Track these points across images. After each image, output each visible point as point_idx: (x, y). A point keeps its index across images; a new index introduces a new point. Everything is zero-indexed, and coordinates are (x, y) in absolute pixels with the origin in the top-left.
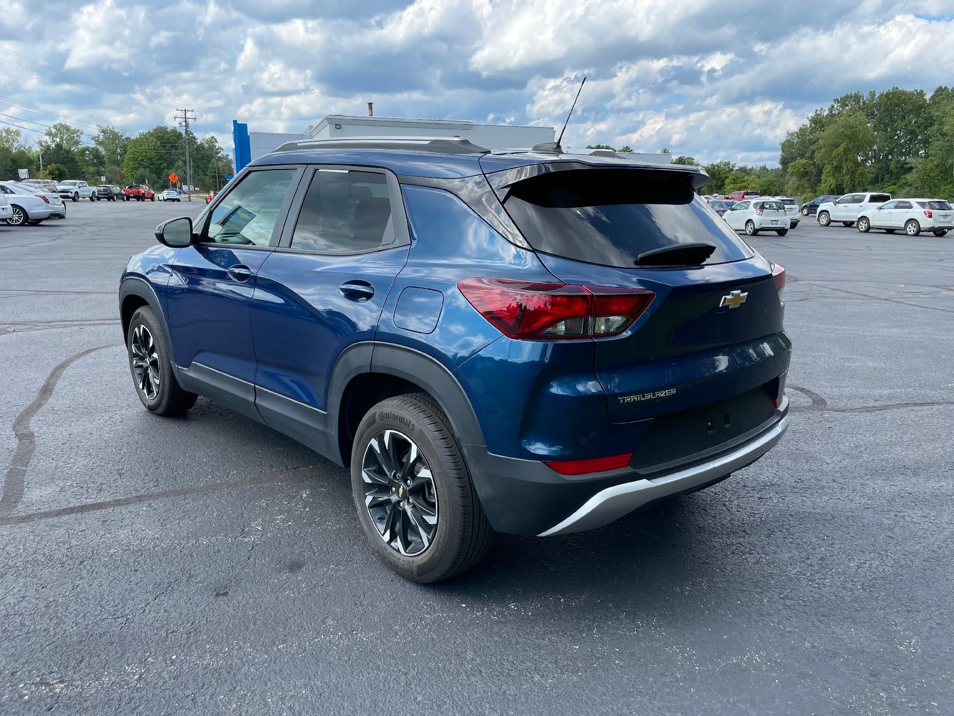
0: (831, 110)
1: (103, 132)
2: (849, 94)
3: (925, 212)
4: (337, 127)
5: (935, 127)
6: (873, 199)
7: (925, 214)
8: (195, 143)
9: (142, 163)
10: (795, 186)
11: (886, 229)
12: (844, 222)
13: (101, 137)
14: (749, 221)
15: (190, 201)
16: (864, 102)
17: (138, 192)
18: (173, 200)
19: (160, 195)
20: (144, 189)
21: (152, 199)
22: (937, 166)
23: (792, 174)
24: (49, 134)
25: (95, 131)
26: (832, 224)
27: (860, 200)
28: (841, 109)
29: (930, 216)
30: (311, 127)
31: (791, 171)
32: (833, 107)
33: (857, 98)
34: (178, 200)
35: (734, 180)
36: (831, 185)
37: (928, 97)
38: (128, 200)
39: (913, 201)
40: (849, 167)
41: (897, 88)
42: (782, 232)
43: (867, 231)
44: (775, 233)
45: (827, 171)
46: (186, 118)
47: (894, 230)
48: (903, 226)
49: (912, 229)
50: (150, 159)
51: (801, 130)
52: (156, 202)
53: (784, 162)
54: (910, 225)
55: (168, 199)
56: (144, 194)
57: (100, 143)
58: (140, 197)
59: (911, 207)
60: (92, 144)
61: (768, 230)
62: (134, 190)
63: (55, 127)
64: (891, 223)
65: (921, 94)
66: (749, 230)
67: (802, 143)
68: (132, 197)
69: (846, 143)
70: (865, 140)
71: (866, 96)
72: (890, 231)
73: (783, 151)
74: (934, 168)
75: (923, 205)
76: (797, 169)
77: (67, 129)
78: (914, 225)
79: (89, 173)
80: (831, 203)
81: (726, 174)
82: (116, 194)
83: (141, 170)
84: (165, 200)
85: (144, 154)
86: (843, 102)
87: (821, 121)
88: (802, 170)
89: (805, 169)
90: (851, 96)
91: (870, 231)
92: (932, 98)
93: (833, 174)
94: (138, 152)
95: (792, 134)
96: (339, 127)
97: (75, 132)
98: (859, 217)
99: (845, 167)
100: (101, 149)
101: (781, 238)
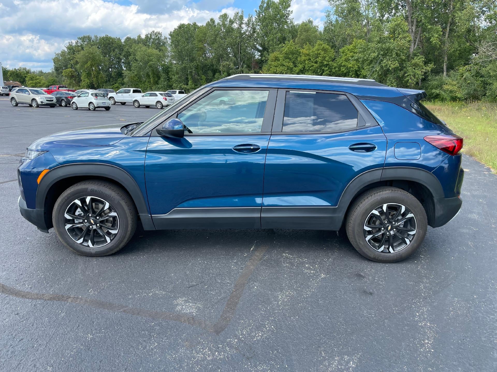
0: (77, 43)
2: (85, 36)
3: (163, 98)
5: (132, 56)
6: (134, 91)
7: (164, 99)
10: (68, 82)
11: (145, 106)
12: (121, 103)
14: (90, 103)
16: (93, 41)
22: (136, 75)
23: (66, 76)
26: (116, 104)
27: (128, 92)
28: (82, 43)
29: (166, 100)
31: (64, 75)
32: (78, 41)
33: (89, 38)
35: (31, 78)
36: (87, 83)
37: (123, 41)
39: (157, 93)
40: (95, 73)
41: (107, 36)
42: (107, 108)
43: (139, 107)
44: (104, 109)
45: (84, 75)
47: (150, 106)
48: (155, 104)
49: (159, 106)
51: (62, 52)
53: (57, 69)
54: (158, 104)
59: (156, 95)
61: (100, 108)
64: (150, 103)
65: (119, 40)
66: (91, 107)
67: (65, 59)
69: (90, 61)
70: (99, 61)
71: (93, 38)
72: (148, 107)
73: (55, 63)
74: (135, 76)
75: (161, 94)
76: (67, 74)
78: (160, 104)
80: (115, 93)
81: (25, 75)
86: (83, 39)
87: (73, 49)
88: (70, 74)
89: (72, 74)
90: (86, 37)
91: (140, 107)
92: (125, 42)
93: (87, 77)
95: (58, 54)
98: (134, 100)
99: (92, 74)
101: (107, 112)
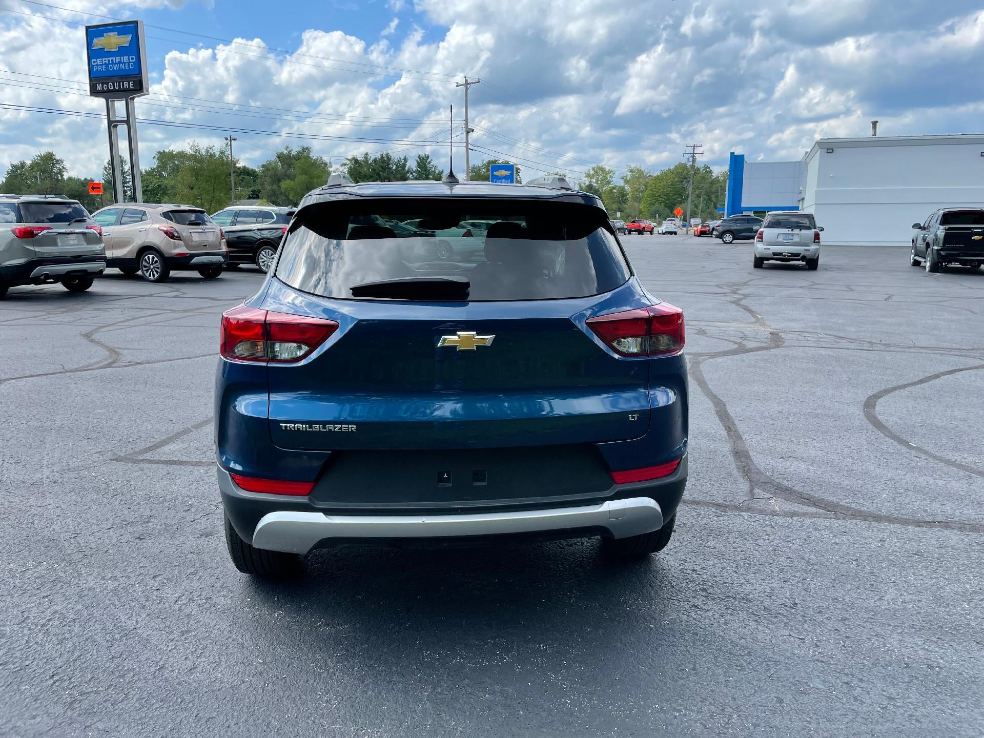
1: (632, 171)
4: (829, 151)
8: (711, 177)
9: (659, 199)
13: (629, 177)
15: (687, 234)
17: (639, 226)
18: (671, 233)
19: (660, 228)
20: (646, 223)
21: (651, 232)
24: (588, 175)
25: (625, 171)
30: (807, 153)
34: (675, 233)
38: (630, 233)
46: (694, 153)
50: (666, 195)
52: (655, 235)
55: (666, 232)
56: (644, 228)
57: (627, 182)
58: (640, 232)
60: (621, 183)
62: (635, 224)
63: (593, 169)
68: (633, 231)
77: (603, 170)
79: (611, 210)
82: (618, 229)
83: (656, 205)
84: (663, 234)
85: (662, 190)
94: (656, 189)
96: (831, 151)
97: (610, 172)
100: (627, 188)
